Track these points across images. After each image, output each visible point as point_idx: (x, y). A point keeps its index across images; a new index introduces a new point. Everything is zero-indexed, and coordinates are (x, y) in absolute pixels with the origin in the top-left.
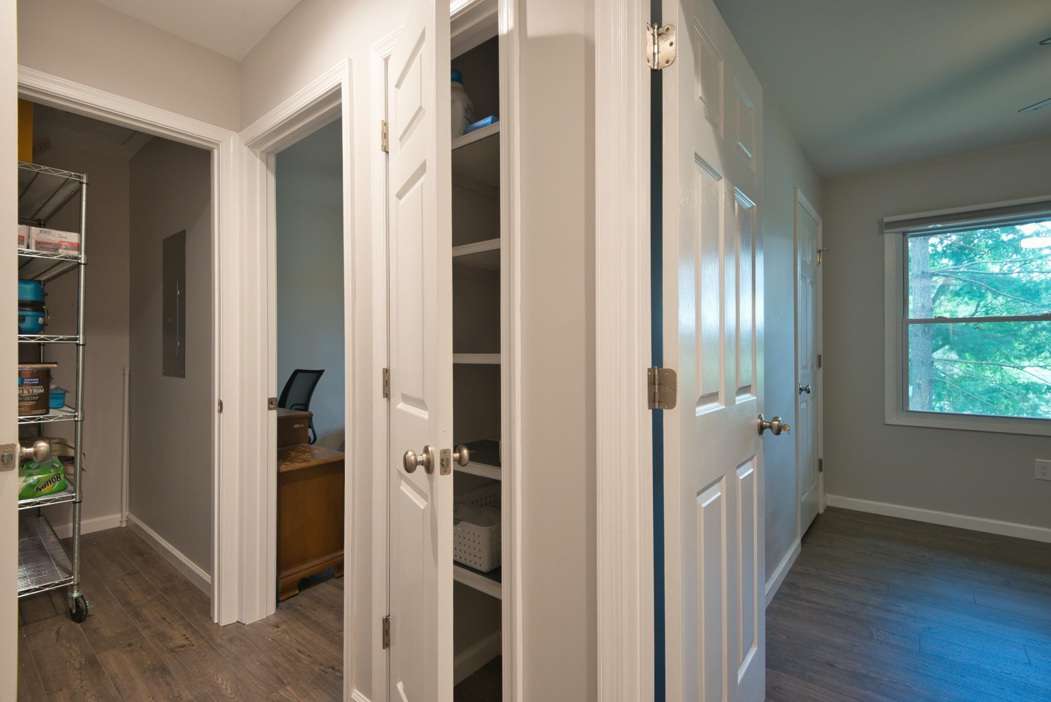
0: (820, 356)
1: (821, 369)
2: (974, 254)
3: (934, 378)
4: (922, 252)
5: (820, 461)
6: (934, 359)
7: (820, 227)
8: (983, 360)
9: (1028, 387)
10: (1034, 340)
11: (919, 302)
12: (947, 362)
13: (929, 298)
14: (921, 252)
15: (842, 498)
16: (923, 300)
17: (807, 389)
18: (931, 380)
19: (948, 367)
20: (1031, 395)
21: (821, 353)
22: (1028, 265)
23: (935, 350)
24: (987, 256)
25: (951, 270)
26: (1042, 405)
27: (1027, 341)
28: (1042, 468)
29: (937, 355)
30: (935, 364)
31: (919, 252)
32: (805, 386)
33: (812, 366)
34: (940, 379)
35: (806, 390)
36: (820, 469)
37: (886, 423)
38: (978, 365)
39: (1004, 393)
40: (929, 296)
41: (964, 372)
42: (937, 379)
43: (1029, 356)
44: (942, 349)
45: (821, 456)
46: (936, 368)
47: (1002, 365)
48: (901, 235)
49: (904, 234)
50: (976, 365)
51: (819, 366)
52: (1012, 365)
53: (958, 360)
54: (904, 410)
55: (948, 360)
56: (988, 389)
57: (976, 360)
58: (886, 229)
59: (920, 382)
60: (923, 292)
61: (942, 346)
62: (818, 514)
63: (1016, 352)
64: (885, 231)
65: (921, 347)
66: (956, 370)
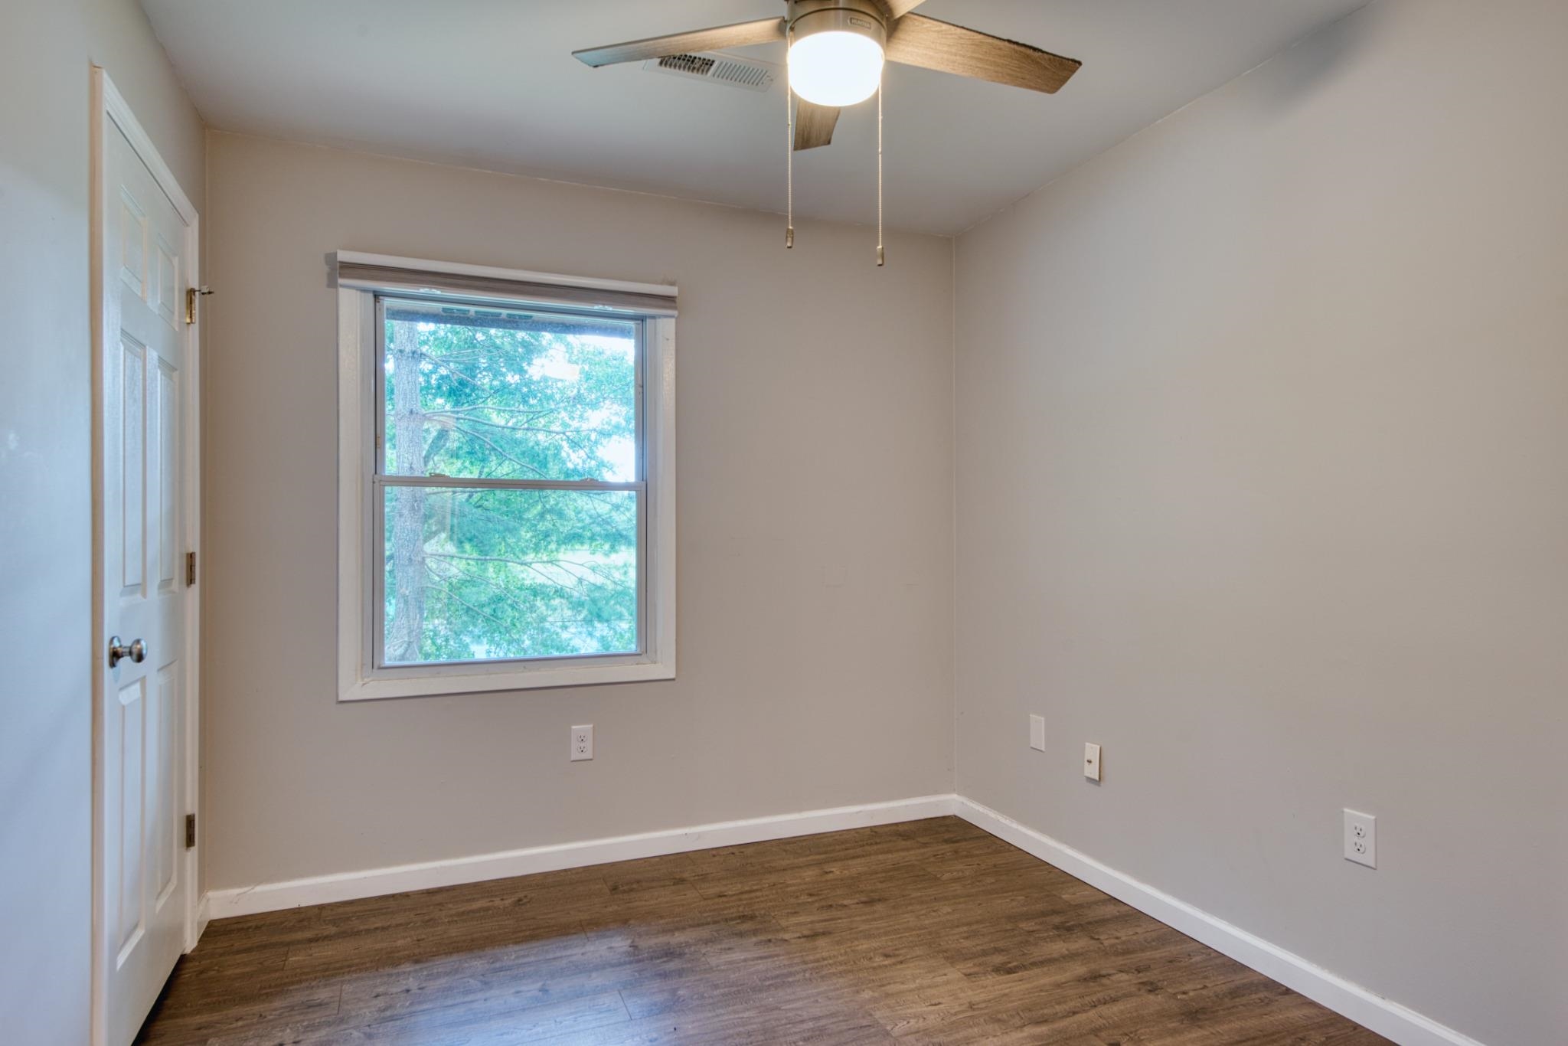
0: (191, 556)
1: (196, 587)
2: (476, 395)
3: (425, 585)
4: (410, 379)
5: (190, 821)
6: (426, 554)
7: (192, 234)
8: (487, 555)
9: (536, 591)
10: (541, 527)
11: (406, 460)
12: (442, 558)
13: (420, 454)
14: (408, 377)
15: (246, 889)
16: (410, 458)
17: (135, 650)
18: (422, 588)
19: (444, 565)
20: (539, 603)
21: (194, 546)
22: (536, 421)
23: (426, 539)
24: (492, 402)
25: (449, 414)
26: (550, 616)
27: (533, 527)
28: (580, 740)
29: (430, 547)
30: (428, 561)
31: (405, 377)
32: (127, 643)
33: (166, 583)
34: (434, 586)
35: (130, 653)
36: (190, 841)
37: (342, 698)
38: (482, 562)
39: (509, 602)
40: (420, 451)
41: (464, 573)
42: (429, 585)
43: (536, 549)
44: (436, 539)
45: (191, 807)
46: (428, 567)
47: (507, 561)
48: (371, 296)
49: (377, 296)
50: (479, 562)
51: (190, 581)
52: (518, 560)
53: (457, 555)
54: (376, 666)
55: (444, 556)
56: (492, 598)
57: (479, 554)
58: (342, 276)
59: (407, 592)
60: (411, 445)
61: (435, 533)
62: (183, 959)
63: (522, 544)
64: (341, 281)
65: (408, 535)
66: (454, 571)
